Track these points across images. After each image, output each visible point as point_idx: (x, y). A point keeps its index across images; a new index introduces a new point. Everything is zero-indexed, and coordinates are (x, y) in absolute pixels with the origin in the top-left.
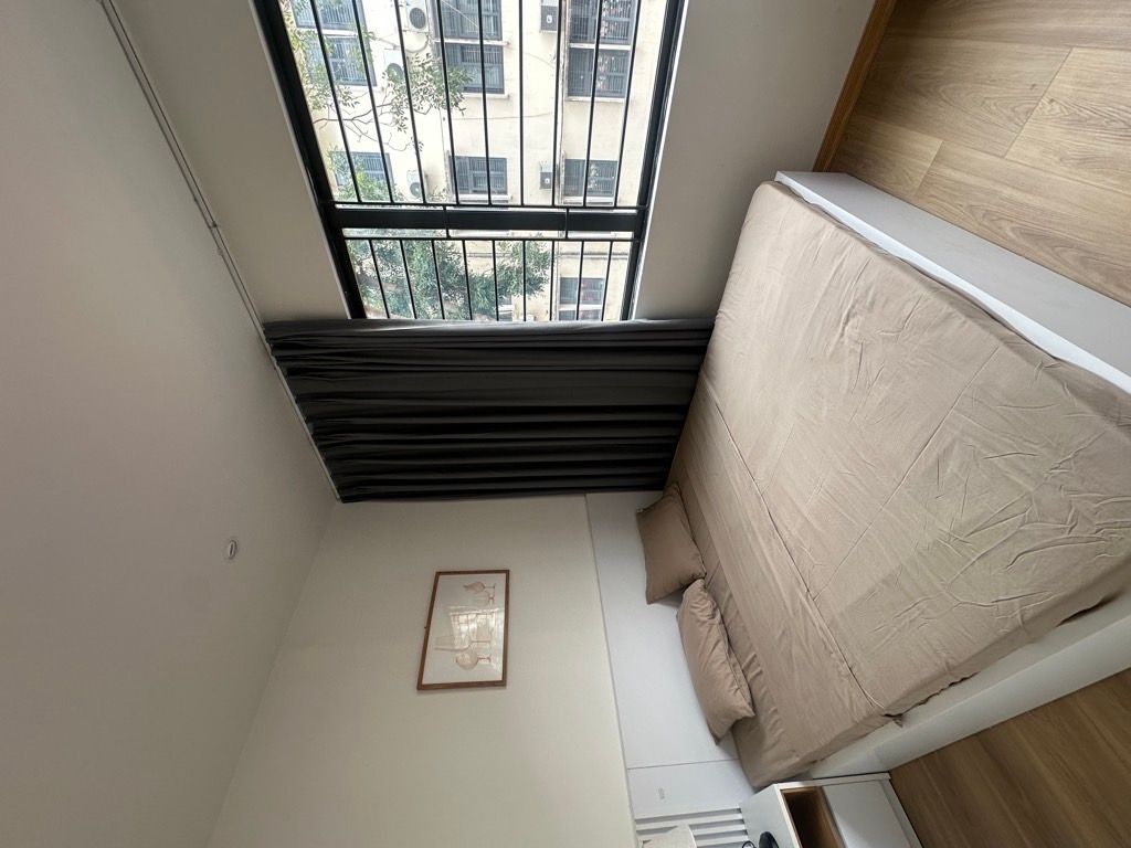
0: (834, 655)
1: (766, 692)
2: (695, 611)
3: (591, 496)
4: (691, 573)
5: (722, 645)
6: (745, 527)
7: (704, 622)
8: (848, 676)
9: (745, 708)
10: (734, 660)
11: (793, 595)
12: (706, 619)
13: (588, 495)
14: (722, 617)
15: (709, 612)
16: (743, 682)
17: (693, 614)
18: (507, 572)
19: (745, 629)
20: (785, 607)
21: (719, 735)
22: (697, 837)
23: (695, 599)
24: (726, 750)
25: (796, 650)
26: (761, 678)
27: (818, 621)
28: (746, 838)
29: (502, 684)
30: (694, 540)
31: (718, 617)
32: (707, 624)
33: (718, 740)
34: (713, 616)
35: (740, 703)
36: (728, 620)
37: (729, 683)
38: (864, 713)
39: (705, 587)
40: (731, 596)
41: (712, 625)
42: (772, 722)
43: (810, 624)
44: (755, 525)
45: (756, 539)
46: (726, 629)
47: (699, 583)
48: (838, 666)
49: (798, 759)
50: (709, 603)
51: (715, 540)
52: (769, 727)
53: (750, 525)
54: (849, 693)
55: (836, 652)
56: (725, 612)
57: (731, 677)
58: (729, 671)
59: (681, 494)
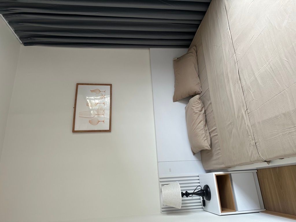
0: (250, 137)
1: (217, 142)
2: (194, 108)
3: (152, 50)
4: (195, 91)
5: (203, 123)
6: (225, 75)
7: (197, 113)
8: (253, 145)
9: (207, 146)
10: (206, 128)
11: (239, 110)
12: (198, 112)
13: (151, 49)
14: (205, 111)
15: (200, 109)
16: (209, 137)
17: (192, 109)
18: (111, 85)
19: (214, 118)
20: (234, 113)
21: (195, 152)
22: (181, 187)
23: (194, 103)
24: (197, 157)
25: (234, 130)
26: (217, 137)
27: (247, 122)
28: (199, 184)
29: (109, 131)
30: (199, 76)
31: (203, 111)
32: (198, 114)
33: (194, 154)
34: (201, 111)
35: (206, 145)
36: (207, 113)
37: (203, 137)
38: (256, 159)
39: (200, 98)
40: (211, 103)
41: (200, 114)
42: (218, 152)
43: (244, 123)
44: (230, 75)
45: (228, 81)
46: (206, 116)
47: (197, 97)
48: (250, 141)
49: (224, 166)
50: (200, 105)
51: (209, 77)
52: (216, 154)
53: (227, 75)
54: (252, 151)
55: (252, 136)
56: (207, 110)
57: (204, 135)
58: (204, 132)
59: (197, 53)
